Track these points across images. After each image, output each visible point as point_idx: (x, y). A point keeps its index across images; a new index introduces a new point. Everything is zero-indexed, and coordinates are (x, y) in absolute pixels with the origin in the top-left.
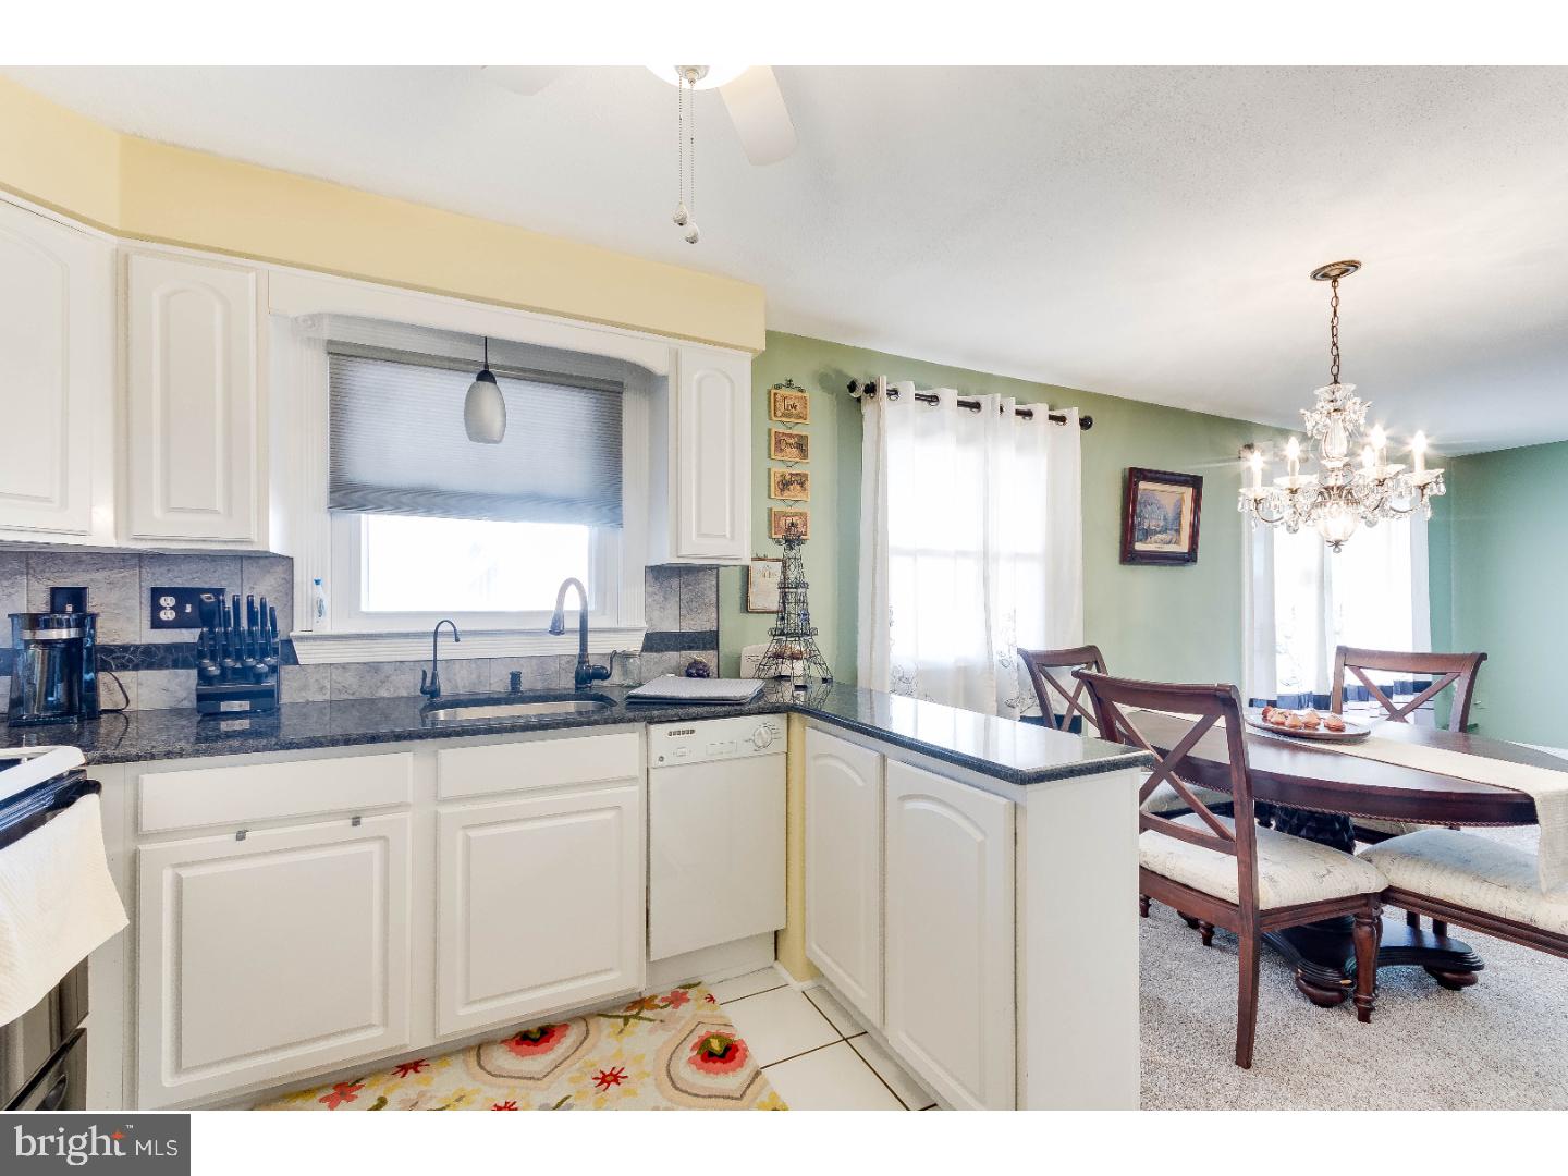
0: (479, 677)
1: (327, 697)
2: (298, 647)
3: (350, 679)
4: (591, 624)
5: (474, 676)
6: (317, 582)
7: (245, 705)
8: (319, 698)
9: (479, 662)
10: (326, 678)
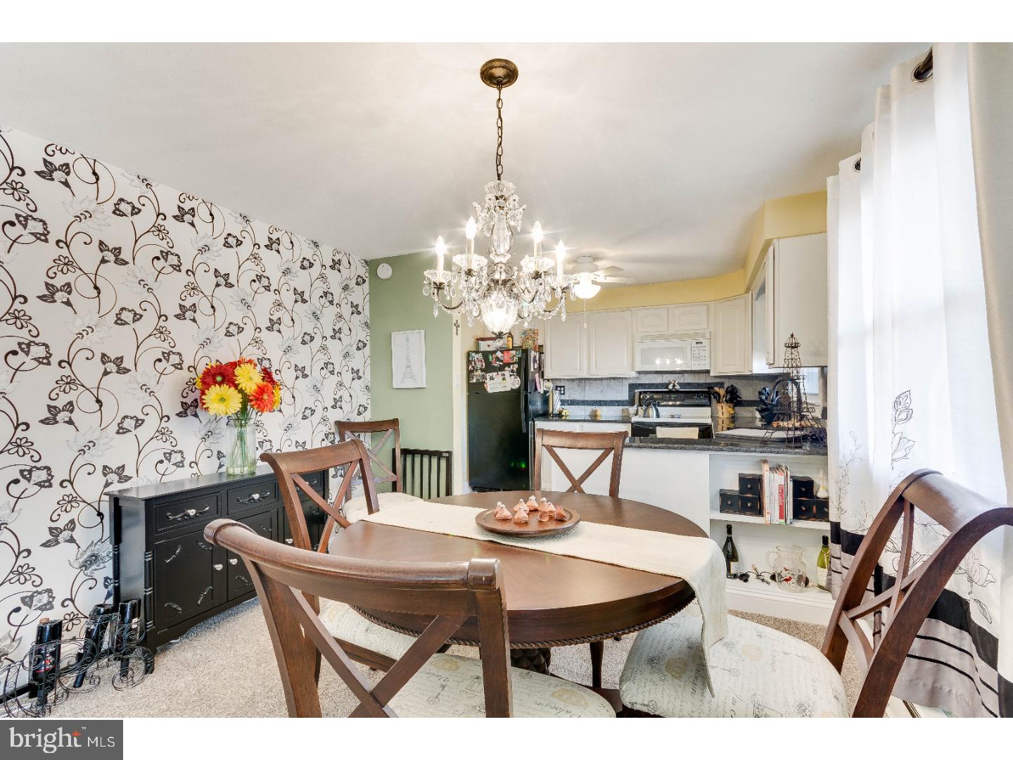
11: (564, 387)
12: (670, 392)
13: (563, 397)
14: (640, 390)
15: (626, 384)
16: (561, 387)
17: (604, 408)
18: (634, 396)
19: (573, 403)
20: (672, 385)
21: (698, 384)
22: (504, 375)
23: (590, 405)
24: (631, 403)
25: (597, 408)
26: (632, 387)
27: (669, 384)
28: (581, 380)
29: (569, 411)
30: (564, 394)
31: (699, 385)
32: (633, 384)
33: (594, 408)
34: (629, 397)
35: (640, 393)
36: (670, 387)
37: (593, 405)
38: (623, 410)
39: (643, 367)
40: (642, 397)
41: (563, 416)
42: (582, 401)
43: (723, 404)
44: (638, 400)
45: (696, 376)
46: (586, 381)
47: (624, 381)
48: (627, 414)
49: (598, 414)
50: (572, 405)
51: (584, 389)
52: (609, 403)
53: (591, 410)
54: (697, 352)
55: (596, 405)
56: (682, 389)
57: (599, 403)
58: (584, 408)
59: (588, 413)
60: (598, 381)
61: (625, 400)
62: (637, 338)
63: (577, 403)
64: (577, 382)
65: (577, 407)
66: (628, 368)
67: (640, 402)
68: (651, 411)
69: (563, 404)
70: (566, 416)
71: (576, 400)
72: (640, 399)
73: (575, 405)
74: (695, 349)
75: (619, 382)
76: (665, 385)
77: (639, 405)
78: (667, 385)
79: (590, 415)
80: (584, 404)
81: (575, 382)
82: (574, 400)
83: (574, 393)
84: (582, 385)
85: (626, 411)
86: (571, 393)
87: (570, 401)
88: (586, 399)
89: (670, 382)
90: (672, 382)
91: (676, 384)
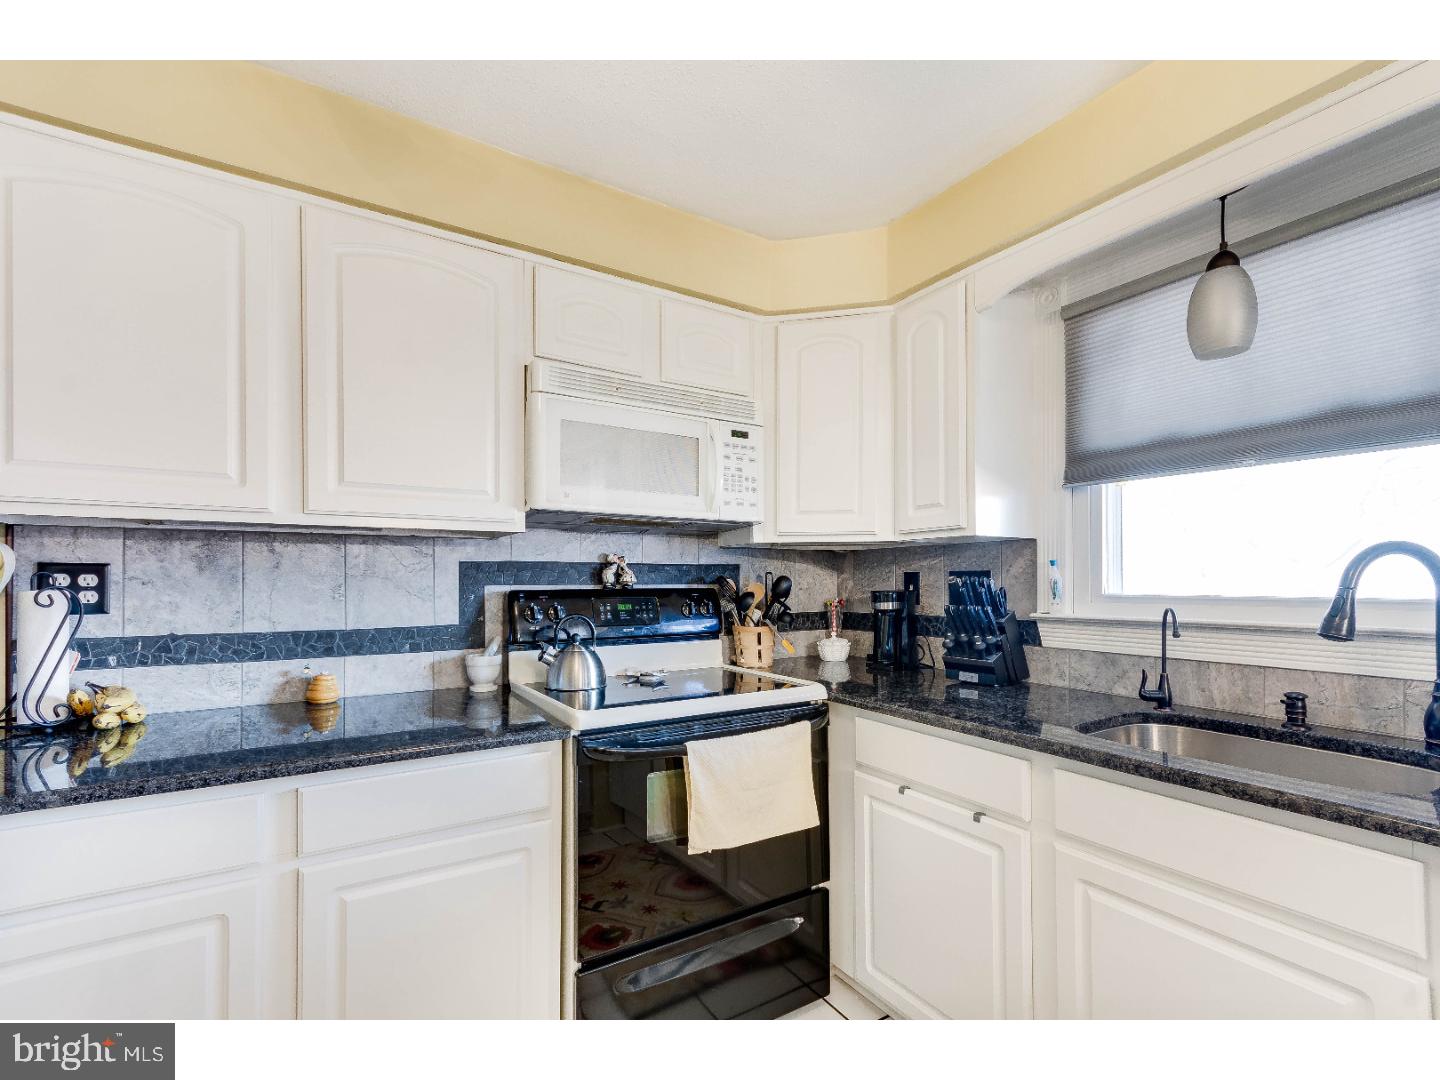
0: (1246, 691)
1: (1066, 684)
2: (1042, 629)
3: (1087, 669)
5: (1238, 691)
6: (1052, 563)
7: (974, 678)
8: (1060, 683)
9: (1246, 670)
10: (1065, 663)
11: (99, 569)
12: (606, 594)
13: (94, 627)
14: (508, 588)
15: (450, 559)
16: (74, 570)
17: (353, 664)
18: (481, 611)
19: (163, 650)
20: (614, 568)
23: (271, 655)
24: (472, 635)
25: (314, 666)
26: (472, 575)
27: (606, 564)
28: (217, 534)
30: (100, 608)
31: (681, 571)
32: (478, 566)
33: (298, 668)
34: (462, 613)
35: (512, 597)
36: (609, 576)
37: (291, 655)
38: (435, 670)
39: (567, 495)
40: (522, 612)
41: (104, 733)
42: (228, 639)
43: (760, 629)
44: (503, 623)
45: (677, 541)
46: (249, 545)
47: (440, 550)
48: (453, 681)
49: (325, 695)
50: (157, 662)
51: (236, 579)
52: (373, 640)
53: (282, 680)
54: (733, 463)
55: (305, 655)
56: (637, 583)
57: (320, 645)
58: (234, 670)
59: (266, 700)
60: (318, 546)
61: (447, 627)
62: (542, 377)
63: (191, 652)
64: (193, 546)
65: (192, 671)
66: (497, 496)
67: (513, 631)
68: (582, 671)
69: (112, 660)
70: (127, 727)
71: (188, 637)
72: (510, 622)
73: (178, 662)
74: (729, 451)
75: (421, 552)
76: (588, 570)
77: (509, 643)
78: (598, 571)
79: (270, 706)
80: (235, 652)
81: (176, 548)
82: (174, 637)
83: (166, 599)
84: (227, 561)
85: (451, 669)
86: (151, 602)
87: (148, 641)
88: (250, 628)
89: (611, 558)
90: (615, 559)
91: (627, 569)
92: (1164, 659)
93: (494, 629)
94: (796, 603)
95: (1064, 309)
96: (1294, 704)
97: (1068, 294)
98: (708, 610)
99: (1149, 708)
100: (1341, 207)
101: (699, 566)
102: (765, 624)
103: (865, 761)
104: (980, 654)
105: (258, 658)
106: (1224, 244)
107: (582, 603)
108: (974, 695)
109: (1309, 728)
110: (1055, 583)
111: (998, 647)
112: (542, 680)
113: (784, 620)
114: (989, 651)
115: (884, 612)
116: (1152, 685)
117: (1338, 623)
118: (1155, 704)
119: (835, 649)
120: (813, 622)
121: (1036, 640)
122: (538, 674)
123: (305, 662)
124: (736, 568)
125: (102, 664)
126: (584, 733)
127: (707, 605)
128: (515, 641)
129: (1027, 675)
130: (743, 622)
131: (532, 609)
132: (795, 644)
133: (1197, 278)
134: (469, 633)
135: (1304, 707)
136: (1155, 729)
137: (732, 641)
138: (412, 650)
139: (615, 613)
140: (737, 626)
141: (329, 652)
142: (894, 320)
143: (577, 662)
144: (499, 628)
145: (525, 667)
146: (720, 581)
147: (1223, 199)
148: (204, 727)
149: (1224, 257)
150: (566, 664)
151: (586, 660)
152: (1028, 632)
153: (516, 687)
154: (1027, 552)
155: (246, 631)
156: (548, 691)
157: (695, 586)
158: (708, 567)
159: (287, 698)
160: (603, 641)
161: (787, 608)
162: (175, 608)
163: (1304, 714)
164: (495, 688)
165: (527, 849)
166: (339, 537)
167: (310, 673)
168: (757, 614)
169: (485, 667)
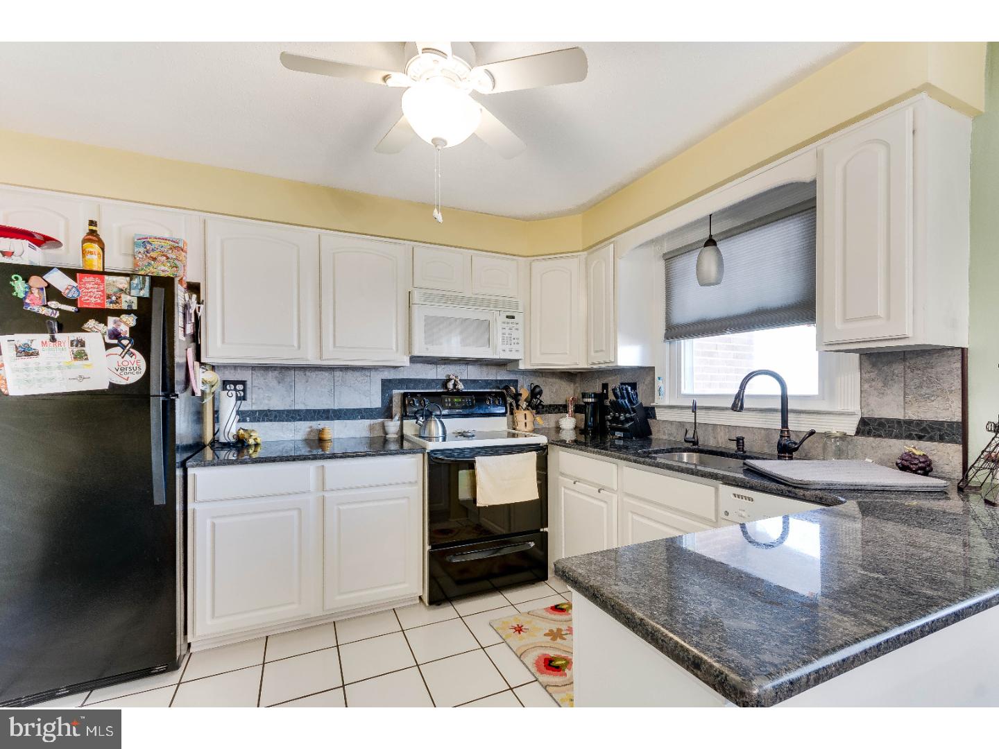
2: (657, 411)
3: (674, 430)
4: (791, 405)
6: (659, 378)
7: (621, 434)
8: (663, 437)
10: (665, 427)
11: (243, 383)
12: (449, 393)
13: (245, 406)
14: (402, 391)
15: (377, 378)
16: (235, 383)
17: (337, 424)
18: (391, 401)
19: (266, 416)
20: (453, 382)
21: (486, 381)
22: (81, 343)
23: (305, 419)
24: (387, 412)
25: (321, 424)
26: (387, 385)
27: (450, 380)
28: (284, 368)
29: (262, 433)
30: (244, 398)
31: (487, 383)
32: (390, 381)
33: (316, 424)
34: (382, 404)
35: (405, 395)
36: (450, 386)
37: (312, 419)
38: (371, 428)
39: (427, 349)
40: (409, 403)
41: (249, 446)
42: (289, 411)
43: (527, 412)
44: (401, 408)
45: (485, 369)
46: (296, 372)
47: (373, 373)
48: (379, 433)
49: (327, 436)
50: (263, 421)
51: (292, 387)
52: (345, 414)
53: (309, 430)
54: (507, 331)
55: (318, 419)
56: (465, 389)
57: (324, 416)
58: (291, 425)
59: (304, 437)
60: (323, 373)
61: (376, 409)
62: (416, 297)
63: (276, 417)
64: (276, 373)
65: (276, 424)
66: (397, 350)
67: (405, 411)
68: (435, 428)
69: (248, 419)
70: (257, 445)
71: (275, 411)
72: (404, 406)
73: (271, 421)
74: (505, 326)
75: (365, 375)
76: (441, 383)
77: (404, 416)
78: (445, 383)
79: (306, 440)
80: (292, 417)
81: (271, 374)
82: (269, 411)
83: (267, 395)
84: (288, 379)
85: (378, 427)
86: (262, 396)
87: (261, 412)
88: (297, 407)
89: (451, 377)
90: (454, 377)
91: (459, 382)
92: (695, 423)
93: (397, 409)
94: (547, 399)
95: (664, 255)
96: (740, 441)
97: (667, 247)
98: (499, 402)
99: (689, 445)
100: (760, 219)
101: (496, 381)
102: (528, 409)
103: (563, 471)
104: (623, 422)
105: (300, 420)
106: (711, 236)
107: (437, 399)
108: (621, 443)
109: (745, 452)
110: (660, 388)
111: (631, 419)
112: (417, 433)
113: (538, 408)
114: (627, 420)
115: (587, 403)
116: (690, 435)
117: (738, 405)
118: (692, 444)
119: (568, 423)
120: (559, 410)
121: (654, 417)
122: (416, 430)
123: (319, 422)
124: (516, 381)
125: (244, 421)
126: (432, 451)
127: (499, 400)
128: (406, 416)
129: (651, 434)
130: (518, 408)
131: (413, 401)
132: (548, 420)
133: (700, 249)
134: (386, 411)
135: (743, 443)
136: (685, 455)
137: (513, 419)
138: (361, 419)
139: (453, 404)
140: (515, 410)
141: (327, 418)
142: (586, 259)
143: (433, 425)
144: (399, 410)
145: (410, 427)
146: (507, 388)
147: (710, 215)
148: (280, 448)
149: (711, 242)
150: (428, 426)
151: (437, 424)
152: (649, 412)
153: (407, 436)
154: (652, 373)
155: (296, 408)
156: (420, 437)
157: (494, 390)
158: (501, 381)
159: (311, 437)
160: (446, 416)
161: (541, 401)
162: (269, 398)
163: (743, 446)
164: (397, 436)
165: (408, 498)
166: (331, 369)
167: (320, 427)
168: (524, 405)
169: (393, 426)
